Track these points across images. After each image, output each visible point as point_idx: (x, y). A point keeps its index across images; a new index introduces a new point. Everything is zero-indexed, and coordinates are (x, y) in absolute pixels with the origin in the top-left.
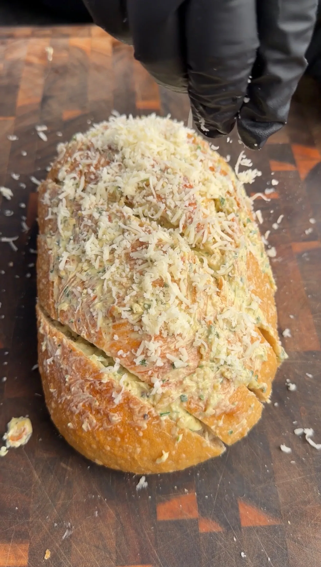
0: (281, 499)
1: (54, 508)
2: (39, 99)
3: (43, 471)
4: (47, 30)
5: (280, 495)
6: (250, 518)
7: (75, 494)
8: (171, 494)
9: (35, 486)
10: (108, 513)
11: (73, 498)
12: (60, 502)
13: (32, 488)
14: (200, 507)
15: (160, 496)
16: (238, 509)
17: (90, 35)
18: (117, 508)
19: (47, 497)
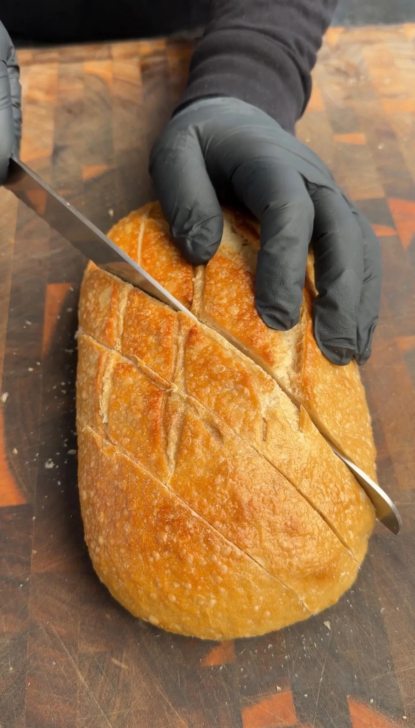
0: (404, 694)
1: (108, 721)
2: (49, 152)
3: (89, 671)
4: (53, 53)
5: (401, 688)
6: (365, 721)
7: (133, 701)
8: (259, 695)
9: (80, 692)
10: (179, 725)
11: (132, 706)
12: (115, 712)
13: (78, 695)
14: (298, 710)
15: (245, 698)
16: (347, 711)
17: (110, 57)
18: (190, 717)
19: (97, 706)
